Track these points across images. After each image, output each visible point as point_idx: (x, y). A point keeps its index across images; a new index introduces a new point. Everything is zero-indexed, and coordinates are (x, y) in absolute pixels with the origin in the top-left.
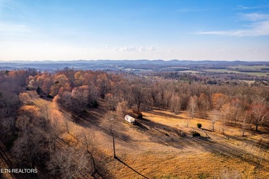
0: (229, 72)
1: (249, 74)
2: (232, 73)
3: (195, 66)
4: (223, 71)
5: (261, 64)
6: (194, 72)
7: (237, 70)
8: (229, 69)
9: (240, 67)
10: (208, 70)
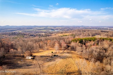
0: (34, 30)
1: (41, 30)
2: (35, 31)
3: (20, 28)
4: (32, 30)
5: (43, 27)
6: (20, 31)
7: (36, 29)
8: (34, 29)
9: (37, 28)
10: (26, 30)
